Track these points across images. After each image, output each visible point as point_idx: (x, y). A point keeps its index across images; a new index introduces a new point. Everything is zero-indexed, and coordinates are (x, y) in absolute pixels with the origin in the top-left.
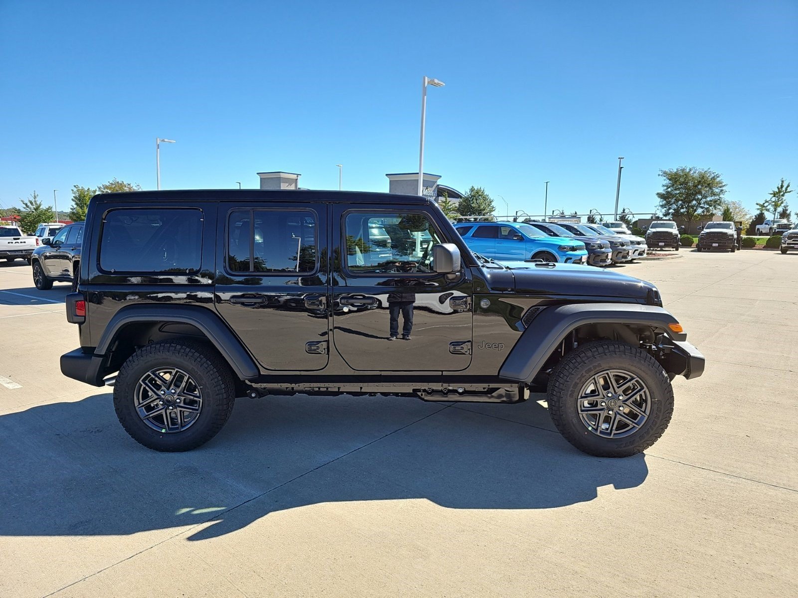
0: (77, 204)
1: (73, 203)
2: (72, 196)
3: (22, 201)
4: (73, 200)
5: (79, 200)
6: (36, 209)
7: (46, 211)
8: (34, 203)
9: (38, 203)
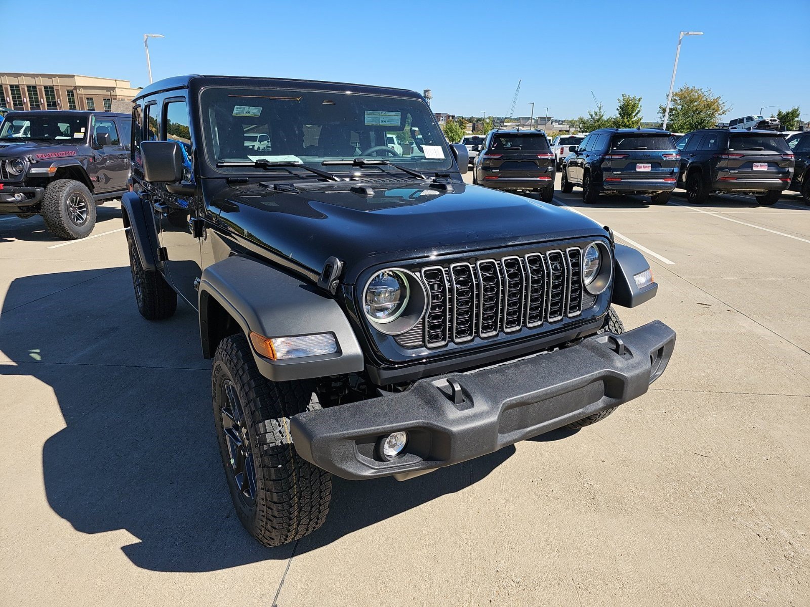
0: (620, 114)
1: (617, 113)
2: (617, 106)
3: (589, 112)
4: (618, 110)
5: (623, 110)
6: (598, 120)
7: (605, 121)
8: (598, 114)
9: (601, 114)
